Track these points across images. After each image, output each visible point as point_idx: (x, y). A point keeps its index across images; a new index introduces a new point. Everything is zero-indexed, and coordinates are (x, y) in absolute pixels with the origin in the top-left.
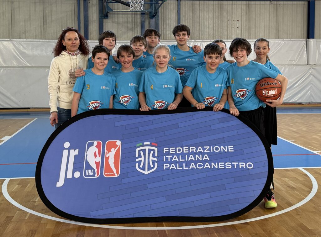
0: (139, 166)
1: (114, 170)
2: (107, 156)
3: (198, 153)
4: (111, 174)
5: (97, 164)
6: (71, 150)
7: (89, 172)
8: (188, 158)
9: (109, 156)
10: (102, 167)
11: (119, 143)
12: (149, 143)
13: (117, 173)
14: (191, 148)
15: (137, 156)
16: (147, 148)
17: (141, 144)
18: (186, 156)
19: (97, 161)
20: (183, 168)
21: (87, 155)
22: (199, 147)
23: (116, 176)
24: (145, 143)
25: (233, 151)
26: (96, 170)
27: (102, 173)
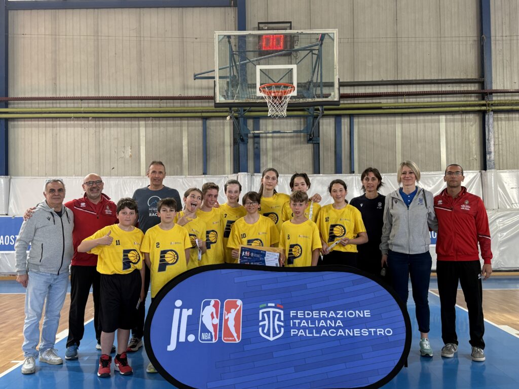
0: (263, 331)
1: (235, 335)
2: (226, 318)
3: (329, 318)
4: (231, 339)
5: (215, 326)
6: (183, 310)
7: (205, 336)
8: (319, 324)
9: (228, 318)
10: (220, 331)
11: (239, 302)
12: (273, 305)
13: (239, 339)
14: (321, 312)
15: (260, 319)
16: (271, 310)
17: (265, 305)
18: (317, 321)
19: (215, 323)
20: (313, 335)
21: (202, 316)
22: (331, 312)
23: (237, 341)
24: (269, 305)
25: (370, 316)
26: (213, 334)
27: (220, 338)
